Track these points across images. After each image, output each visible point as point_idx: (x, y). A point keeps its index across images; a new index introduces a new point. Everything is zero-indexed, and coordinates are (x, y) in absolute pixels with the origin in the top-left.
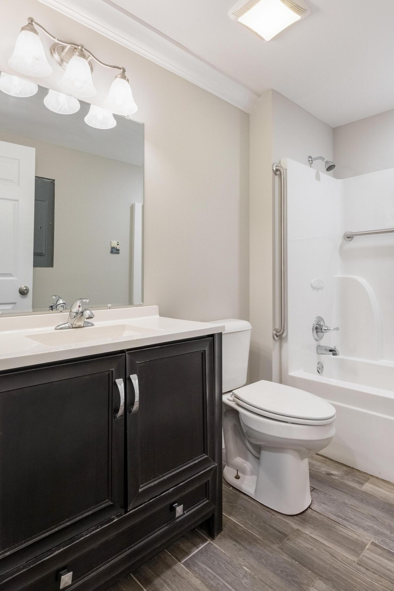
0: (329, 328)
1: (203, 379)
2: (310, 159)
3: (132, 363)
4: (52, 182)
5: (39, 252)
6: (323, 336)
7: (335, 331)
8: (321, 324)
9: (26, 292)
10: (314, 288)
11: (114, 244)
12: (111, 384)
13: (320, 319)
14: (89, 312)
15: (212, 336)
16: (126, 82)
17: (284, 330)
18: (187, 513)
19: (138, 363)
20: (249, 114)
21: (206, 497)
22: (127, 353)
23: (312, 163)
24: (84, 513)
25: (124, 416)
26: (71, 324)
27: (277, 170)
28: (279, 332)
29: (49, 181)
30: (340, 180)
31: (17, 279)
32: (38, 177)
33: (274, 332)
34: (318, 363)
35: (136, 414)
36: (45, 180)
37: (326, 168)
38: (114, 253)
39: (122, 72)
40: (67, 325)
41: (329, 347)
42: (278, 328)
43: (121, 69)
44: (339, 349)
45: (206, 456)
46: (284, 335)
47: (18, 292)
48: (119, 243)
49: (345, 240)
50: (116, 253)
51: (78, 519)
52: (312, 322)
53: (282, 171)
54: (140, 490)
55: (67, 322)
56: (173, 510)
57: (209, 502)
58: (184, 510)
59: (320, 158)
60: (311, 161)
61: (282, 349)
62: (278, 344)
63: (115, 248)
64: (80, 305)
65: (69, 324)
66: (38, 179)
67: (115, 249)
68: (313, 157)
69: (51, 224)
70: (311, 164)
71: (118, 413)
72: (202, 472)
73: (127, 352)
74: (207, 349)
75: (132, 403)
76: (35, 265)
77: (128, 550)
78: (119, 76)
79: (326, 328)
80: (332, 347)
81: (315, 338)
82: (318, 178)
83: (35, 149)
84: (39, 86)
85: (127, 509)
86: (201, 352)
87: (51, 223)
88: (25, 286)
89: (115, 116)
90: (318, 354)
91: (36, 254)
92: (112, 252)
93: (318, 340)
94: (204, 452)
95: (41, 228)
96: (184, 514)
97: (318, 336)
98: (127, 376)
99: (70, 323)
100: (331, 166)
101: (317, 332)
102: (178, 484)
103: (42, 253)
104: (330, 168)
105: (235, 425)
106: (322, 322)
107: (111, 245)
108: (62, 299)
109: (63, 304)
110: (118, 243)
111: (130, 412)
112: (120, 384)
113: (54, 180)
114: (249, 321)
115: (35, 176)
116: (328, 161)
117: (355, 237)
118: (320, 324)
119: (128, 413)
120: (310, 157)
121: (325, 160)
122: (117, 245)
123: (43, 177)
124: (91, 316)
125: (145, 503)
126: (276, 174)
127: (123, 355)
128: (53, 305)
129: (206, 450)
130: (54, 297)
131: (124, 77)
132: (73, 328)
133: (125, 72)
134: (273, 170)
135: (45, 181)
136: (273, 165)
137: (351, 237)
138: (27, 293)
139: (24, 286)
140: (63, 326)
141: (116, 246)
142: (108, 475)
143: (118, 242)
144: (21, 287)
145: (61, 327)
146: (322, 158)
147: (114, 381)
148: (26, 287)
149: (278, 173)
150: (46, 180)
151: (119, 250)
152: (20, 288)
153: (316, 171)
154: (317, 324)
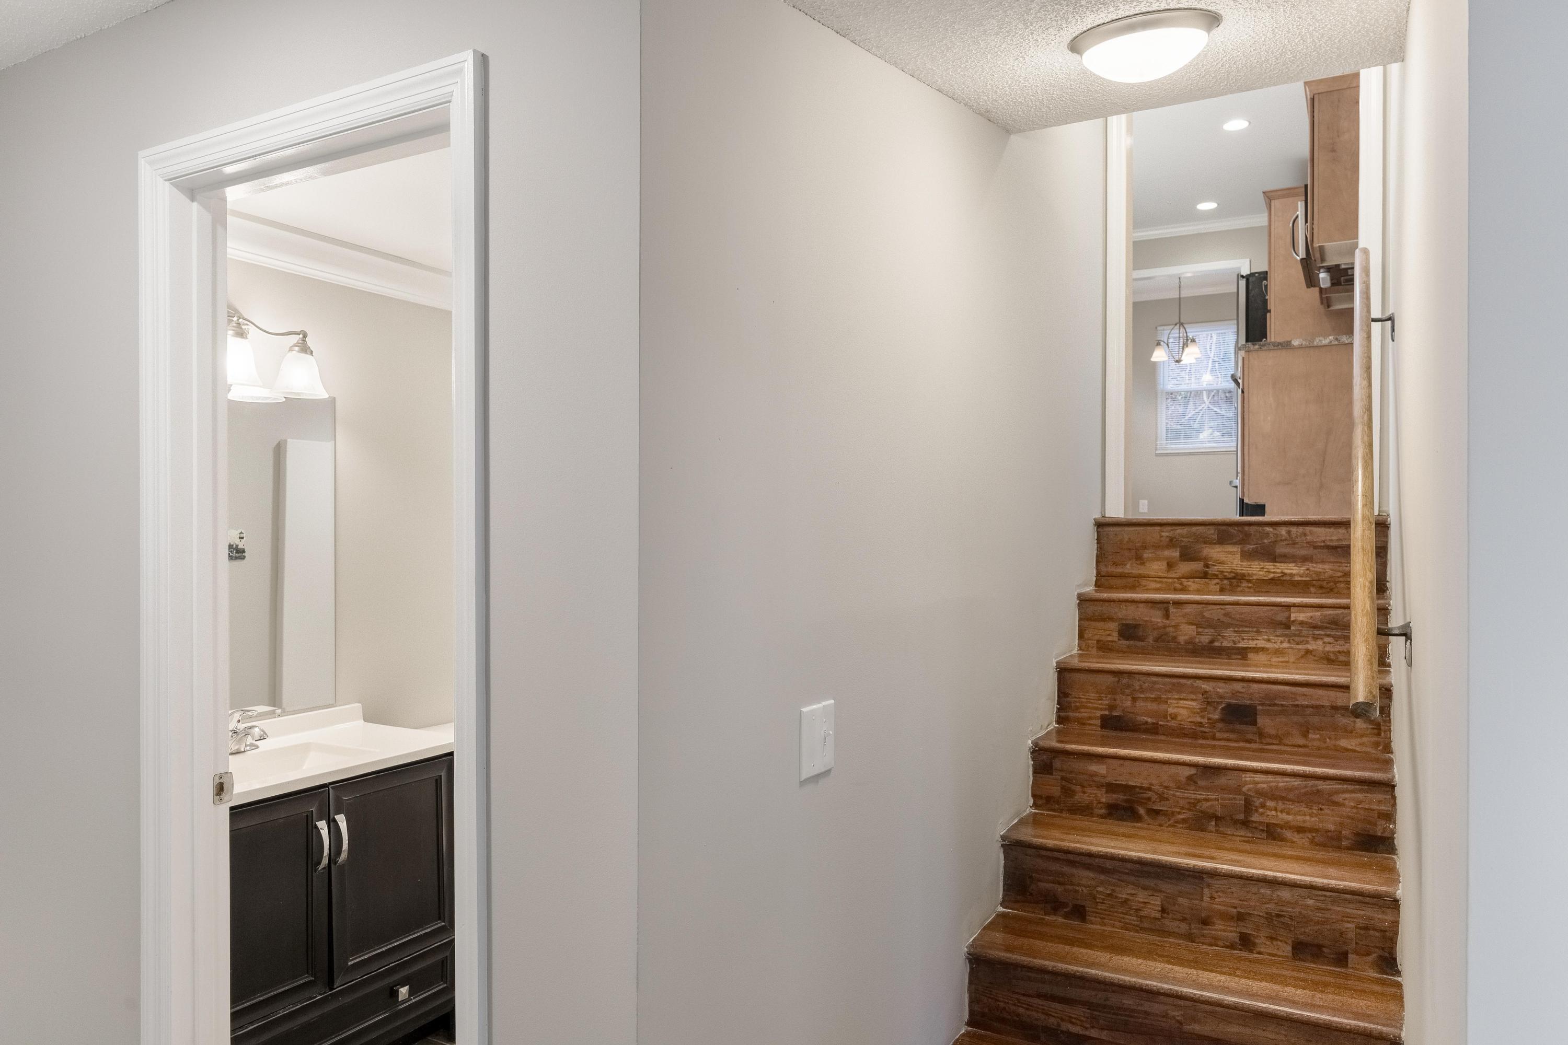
1: (437, 816)
3: (338, 800)
11: (232, 537)
12: (310, 828)
14: (259, 730)
18: (414, 998)
19: (345, 801)
21: (442, 981)
22: (331, 787)
24: (279, 989)
25: (327, 868)
35: (342, 866)
38: (231, 559)
39: (298, 338)
43: (299, 334)
45: (443, 924)
48: (245, 535)
50: (240, 558)
51: (272, 994)
54: (349, 963)
56: (394, 994)
57: (447, 986)
58: (410, 995)
63: (234, 546)
64: (240, 718)
67: (234, 549)
71: (320, 864)
72: (436, 945)
74: (443, 774)
75: (339, 853)
77: (335, 1037)
78: (297, 349)
85: (333, 985)
86: (435, 778)
94: (439, 919)
96: (409, 1000)
98: (331, 817)
102: (403, 959)
107: (228, 542)
110: (242, 536)
111: (336, 863)
112: (322, 825)
119: (333, 864)
122: (239, 540)
124: (261, 737)
125: (356, 979)
127: (325, 790)
129: (442, 916)
131: (305, 348)
133: (306, 337)
141: (237, 541)
142: (307, 943)
143: (241, 533)
147: (314, 824)
151: (243, 551)
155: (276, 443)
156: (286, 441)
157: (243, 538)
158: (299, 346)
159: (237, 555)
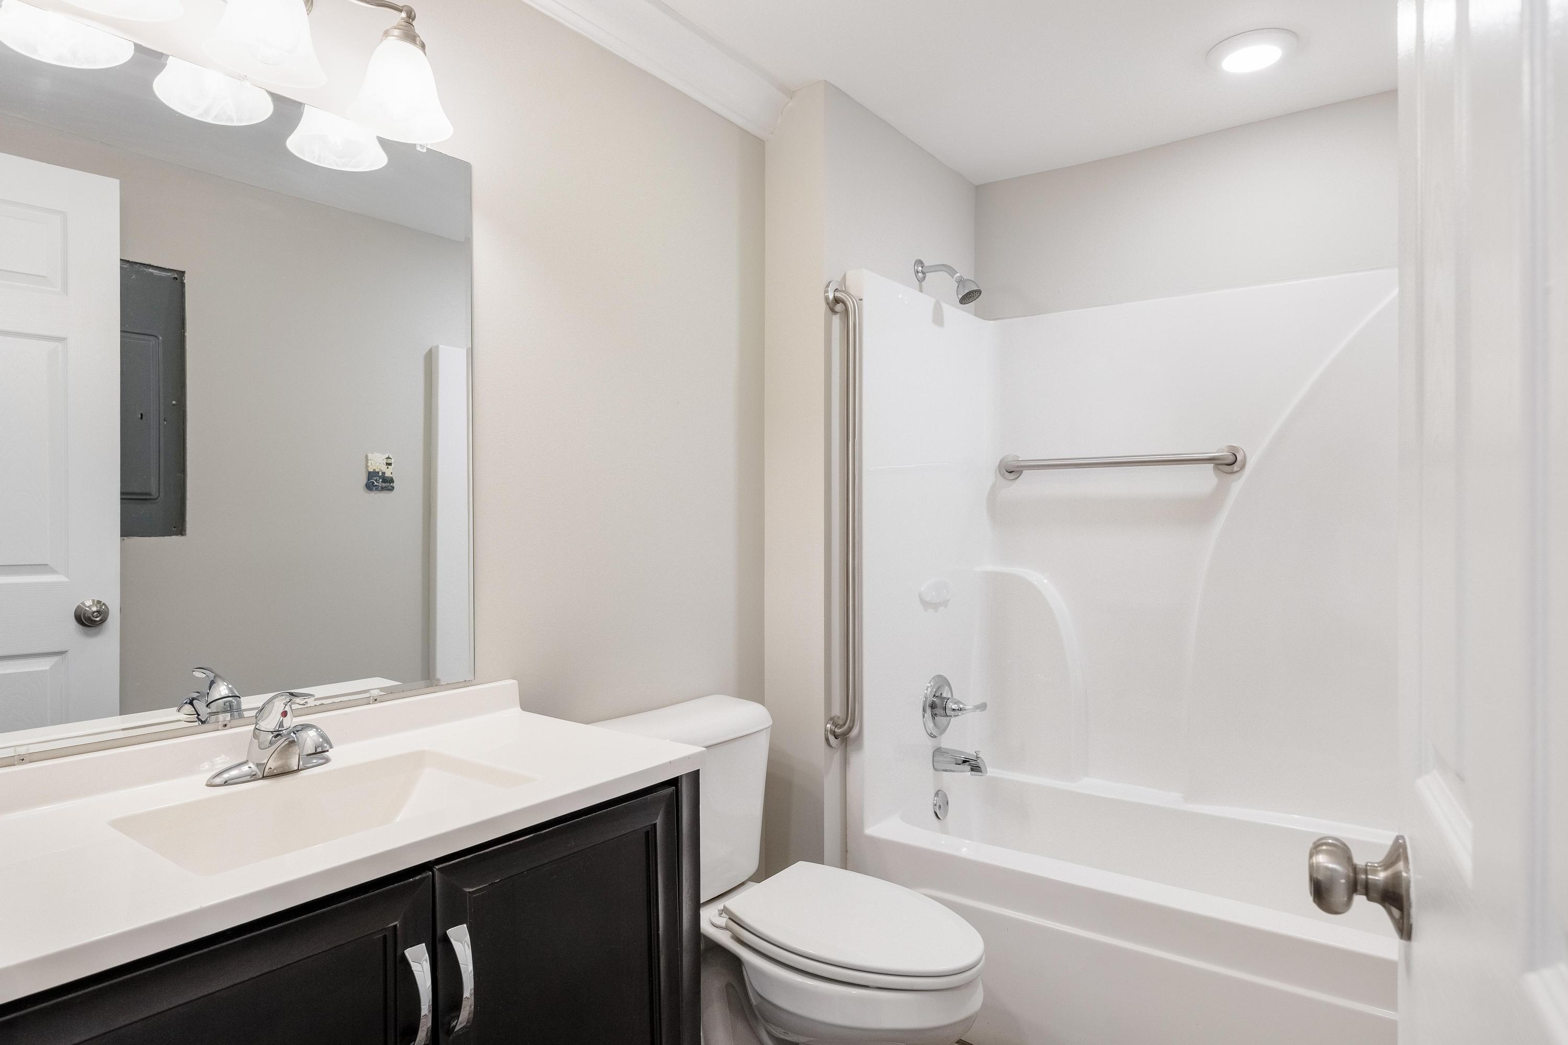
0: (962, 703)
2: (920, 268)
3: (453, 895)
4: (176, 279)
5: (136, 490)
6: (949, 723)
7: (978, 712)
8: (944, 695)
9: (98, 619)
10: (926, 604)
11: (377, 462)
12: (390, 964)
13: (941, 682)
14: (315, 734)
15: (674, 782)
16: (417, 50)
17: (853, 721)
19: (469, 892)
20: (764, 141)
22: (438, 869)
23: (924, 278)
26: (258, 765)
27: (837, 301)
28: (842, 726)
29: (164, 274)
30: (992, 322)
31: (66, 580)
32: (128, 261)
33: (829, 726)
34: (937, 794)
35: (466, 1034)
36: (150, 270)
37: (960, 297)
38: (377, 489)
39: (402, 19)
40: (245, 769)
41: (962, 753)
42: (838, 715)
43: (401, 11)
44: (986, 759)
46: (854, 732)
47: (74, 619)
48: (392, 461)
49: (1003, 476)
50: (383, 489)
52: (922, 690)
53: (850, 305)
55: (244, 760)
59: (945, 269)
60: (921, 271)
61: (847, 769)
62: (837, 756)
63: (381, 474)
64: (287, 709)
65: (251, 765)
66: (129, 268)
67: (380, 477)
68: (926, 264)
69: (174, 405)
70: (920, 281)
71: (414, 1040)
73: (437, 867)
74: (660, 821)
75: (456, 1004)
76: (126, 532)
78: (396, 32)
79: (955, 707)
80: (969, 750)
81: (929, 732)
82: (938, 319)
83: (117, 182)
84: (136, 45)
86: (645, 831)
87: (174, 402)
88: (96, 599)
89: (383, 143)
90: (935, 769)
91: (128, 497)
92: (370, 486)
93: (935, 737)
95: (142, 418)
97: (935, 726)
98: (439, 933)
99: (253, 763)
100: (972, 292)
101: (934, 716)
103: (149, 494)
104: (968, 297)
105: (729, 985)
106: (947, 688)
107: (367, 466)
108: (223, 680)
109: (230, 699)
110: (389, 461)
111: (450, 1032)
113: (183, 273)
114: (763, 704)
115: (121, 260)
116: (965, 278)
117: (1026, 473)
118: (941, 694)
119: (442, 1036)
120: (919, 262)
121: (958, 275)
122: (386, 467)
123: (147, 263)
124: (321, 746)
126: (834, 312)
127: (426, 878)
128: (195, 695)
130: (198, 674)
131: (410, 36)
132: (264, 777)
133: (413, 19)
134: (827, 298)
135: (152, 273)
136: (828, 286)
137: (1017, 471)
138: (103, 621)
139: (93, 601)
140: (234, 773)
141: (384, 468)
143: (389, 458)
144: (83, 603)
145: (226, 776)
146: (951, 271)
147: (399, 954)
148: (99, 602)
149: (839, 307)
150: (155, 272)
151: (391, 480)
152: (79, 607)
153: (933, 301)
154: (934, 696)
155: (428, 349)
156: (437, 347)
157: (390, 464)
158: (398, 29)
159: (384, 485)
